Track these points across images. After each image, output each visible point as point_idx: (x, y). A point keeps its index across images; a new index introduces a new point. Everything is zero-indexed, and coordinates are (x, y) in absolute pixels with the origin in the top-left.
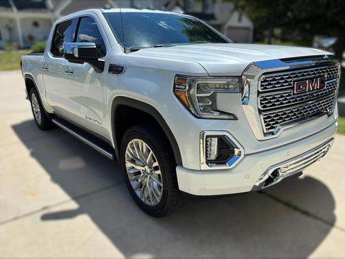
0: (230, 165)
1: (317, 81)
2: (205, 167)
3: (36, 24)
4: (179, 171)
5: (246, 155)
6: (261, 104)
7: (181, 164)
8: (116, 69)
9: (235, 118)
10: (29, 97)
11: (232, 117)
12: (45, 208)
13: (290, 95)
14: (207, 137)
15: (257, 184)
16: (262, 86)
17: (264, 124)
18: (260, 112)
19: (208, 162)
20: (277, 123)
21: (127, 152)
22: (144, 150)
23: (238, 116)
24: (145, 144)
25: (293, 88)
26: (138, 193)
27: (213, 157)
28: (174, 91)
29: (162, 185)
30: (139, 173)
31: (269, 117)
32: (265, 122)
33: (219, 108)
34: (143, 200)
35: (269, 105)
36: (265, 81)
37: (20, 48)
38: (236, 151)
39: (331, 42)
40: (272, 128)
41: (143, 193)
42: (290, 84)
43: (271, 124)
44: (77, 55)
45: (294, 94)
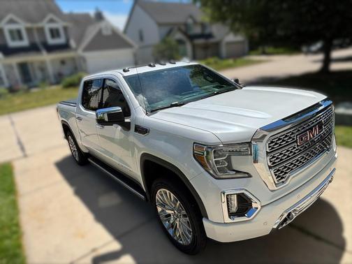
0: (249, 217)
1: (316, 129)
2: (228, 220)
3: (63, 62)
4: (205, 222)
5: (262, 207)
6: (271, 161)
7: (207, 217)
8: (141, 130)
9: (250, 176)
10: (67, 138)
11: (247, 175)
12: (94, 250)
13: (294, 148)
14: (227, 195)
15: (275, 227)
16: (269, 147)
17: (275, 177)
18: (270, 167)
19: (231, 215)
20: (286, 173)
21: (157, 197)
22: (172, 199)
23: (252, 174)
24: (172, 194)
25: (296, 141)
26: (171, 231)
27: (234, 210)
28: (194, 155)
29: (191, 230)
30: (169, 215)
31: (278, 170)
32: (276, 175)
33: (235, 169)
34: (175, 238)
35: (277, 161)
36: (272, 142)
37: (52, 84)
38: (254, 205)
39: (319, 45)
40: (282, 178)
41: (175, 232)
42: (294, 139)
43: (280, 176)
44: (107, 120)
45: (298, 146)
